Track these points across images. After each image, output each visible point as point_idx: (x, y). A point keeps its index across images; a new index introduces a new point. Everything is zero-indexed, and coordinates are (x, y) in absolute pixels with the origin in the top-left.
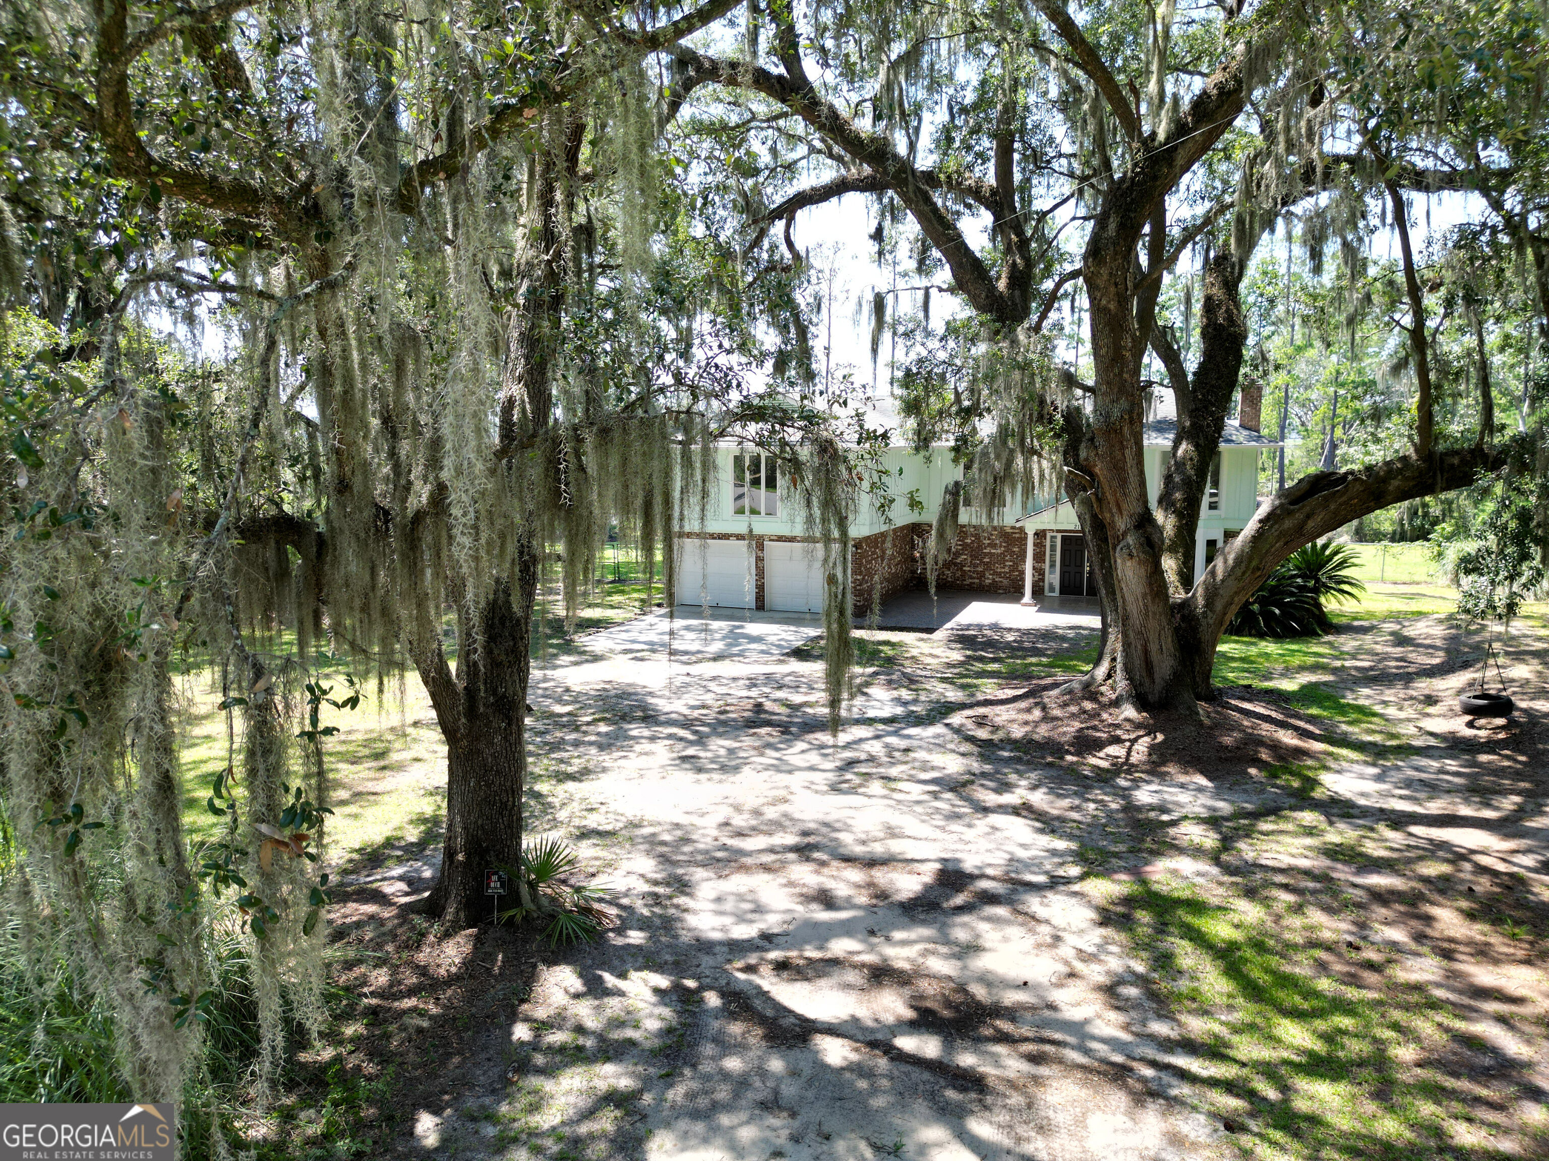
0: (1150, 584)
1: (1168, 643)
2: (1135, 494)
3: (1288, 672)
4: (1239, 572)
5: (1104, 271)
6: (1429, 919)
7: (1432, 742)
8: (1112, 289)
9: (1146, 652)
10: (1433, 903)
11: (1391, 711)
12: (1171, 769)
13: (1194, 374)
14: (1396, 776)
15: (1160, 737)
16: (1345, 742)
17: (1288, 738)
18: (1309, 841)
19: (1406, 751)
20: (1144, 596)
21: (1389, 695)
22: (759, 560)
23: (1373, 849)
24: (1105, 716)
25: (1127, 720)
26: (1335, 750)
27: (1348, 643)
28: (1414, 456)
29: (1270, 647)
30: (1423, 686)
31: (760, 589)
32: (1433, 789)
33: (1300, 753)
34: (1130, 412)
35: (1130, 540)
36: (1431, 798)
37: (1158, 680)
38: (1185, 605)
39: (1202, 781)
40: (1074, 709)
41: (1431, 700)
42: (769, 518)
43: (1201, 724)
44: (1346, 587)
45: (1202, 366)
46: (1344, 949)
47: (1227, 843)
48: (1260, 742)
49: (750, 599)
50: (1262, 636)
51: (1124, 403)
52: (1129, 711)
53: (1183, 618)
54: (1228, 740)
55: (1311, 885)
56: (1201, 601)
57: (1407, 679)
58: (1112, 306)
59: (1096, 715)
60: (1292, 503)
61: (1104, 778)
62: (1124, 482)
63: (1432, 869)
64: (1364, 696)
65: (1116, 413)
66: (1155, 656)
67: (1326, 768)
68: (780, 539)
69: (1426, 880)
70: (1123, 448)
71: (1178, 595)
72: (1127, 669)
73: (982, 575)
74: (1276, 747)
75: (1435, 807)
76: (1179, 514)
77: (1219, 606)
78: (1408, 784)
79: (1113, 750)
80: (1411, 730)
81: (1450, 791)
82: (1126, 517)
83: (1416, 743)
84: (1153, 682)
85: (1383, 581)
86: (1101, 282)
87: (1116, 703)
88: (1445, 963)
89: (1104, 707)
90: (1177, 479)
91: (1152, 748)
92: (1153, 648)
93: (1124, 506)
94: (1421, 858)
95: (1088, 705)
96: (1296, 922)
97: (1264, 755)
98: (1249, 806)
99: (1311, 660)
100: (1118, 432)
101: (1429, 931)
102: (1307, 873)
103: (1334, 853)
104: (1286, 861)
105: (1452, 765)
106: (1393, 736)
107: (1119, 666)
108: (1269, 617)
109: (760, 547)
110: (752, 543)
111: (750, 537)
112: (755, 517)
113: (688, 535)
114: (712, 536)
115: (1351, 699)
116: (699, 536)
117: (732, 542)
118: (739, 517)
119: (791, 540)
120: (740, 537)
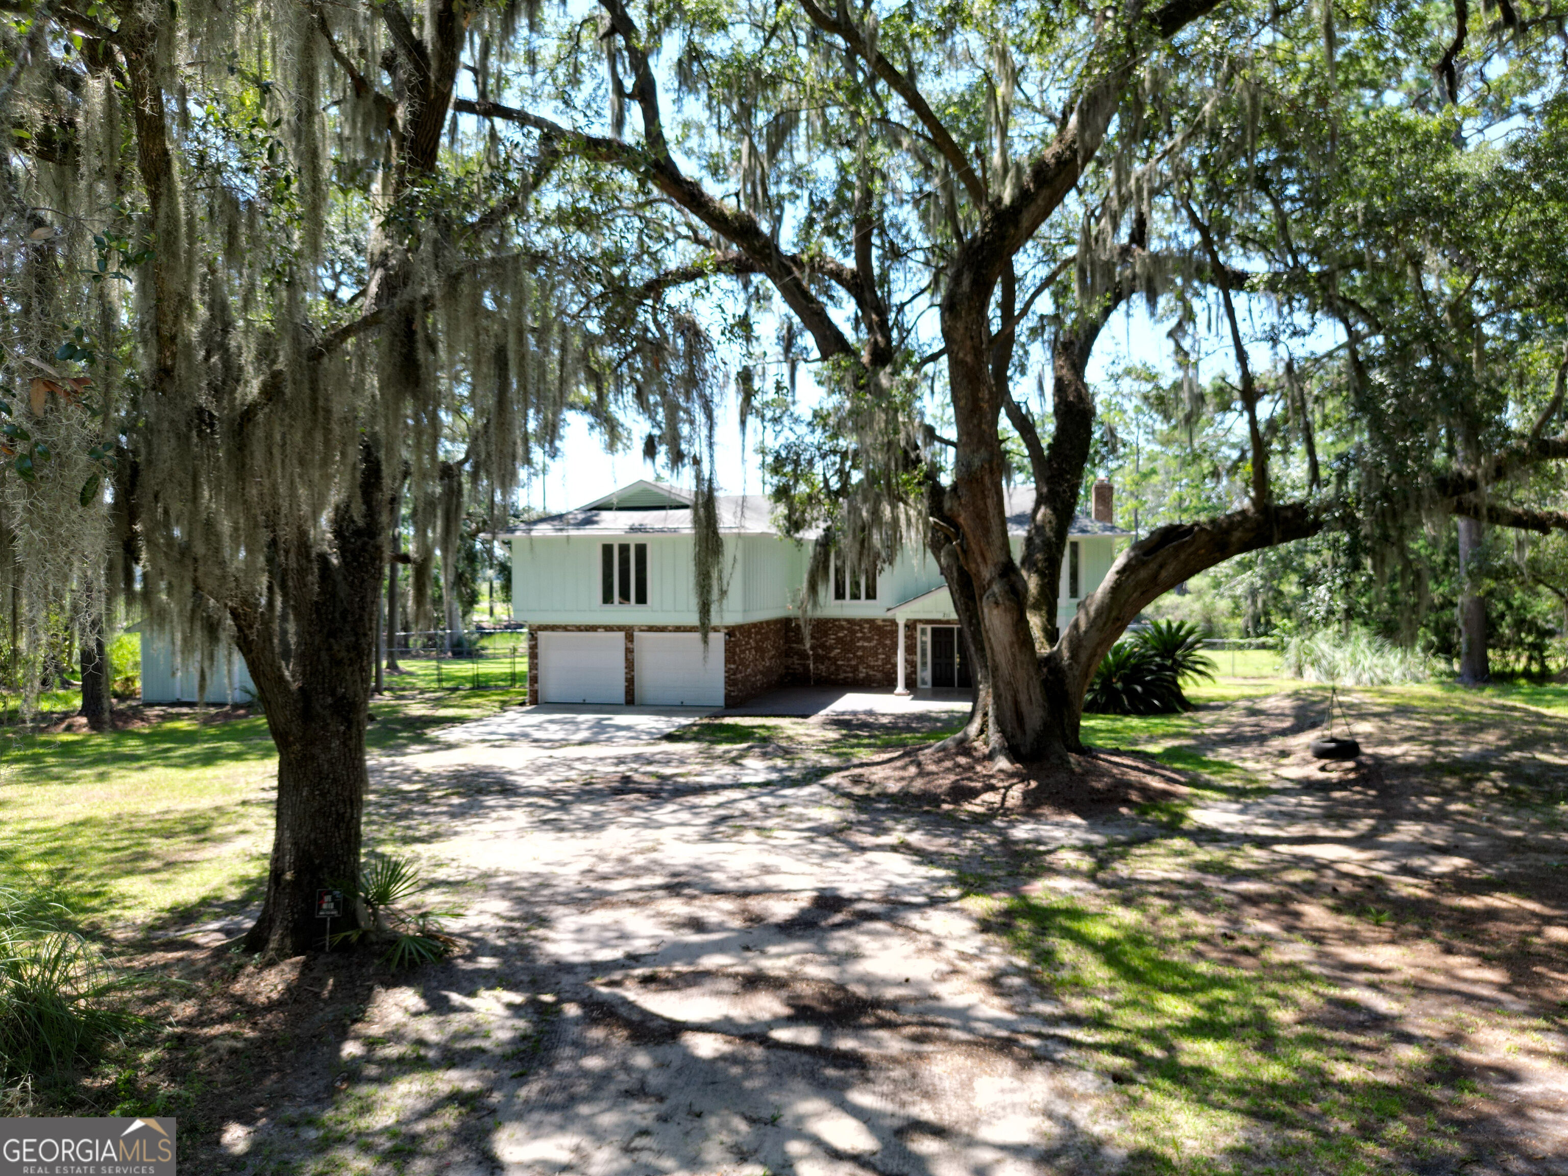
0: (1017, 633)
1: (1037, 693)
2: (998, 542)
3: (1152, 739)
4: (1100, 623)
5: (960, 325)
6: (1298, 915)
7: (1289, 785)
8: (969, 343)
9: (1016, 703)
10: (1300, 902)
11: (1250, 765)
12: (1046, 810)
14: (1257, 810)
15: (1033, 784)
16: (1208, 786)
17: (1155, 783)
18: (1180, 860)
19: (1264, 791)
20: (1012, 645)
21: (1247, 752)
22: (629, 651)
23: (1239, 863)
24: (979, 768)
25: (1001, 771)
26: (1200, 792)
27: (1206, 717)
28: (1252, 510)
29: (1135, 722)
30: (1277, 744)
31: (630, 681)
32: (1292, 817)
33: (1166, 794)
34: (990, 462)
35: (996, 588)
36: (1291, 824)
37: (1029, 731)
38: (1051, 659)
39: (1075, 819)
40: (948, 764)
41: (1284, 754)
42: (641, 607)
43: (1072, 772)
44: (1200, 667)
45: (1056, 439)
46: (1219, 940)
47: (1102, 864)
48: (1129, 785)
49: (619, 694)
50: (1126, 713)
51: (983, 453)
52: (1003, 763)
53: (1051, 671)
54: (1099, 785)
55: (1184, 892)
56: (1066, 654)
57: (1262, 739)
58: (969, 359)
59: (971, 768)
60: (1146, 554)
61: (981, 821)
62: (987, 531)
63: (1296, 876)
64: (1224, 754)
65: (977, 463)
66: (1025, 707)
67: (1195, 806)
68: (651, 629)
69: (1294, 885)
70: (984, 497)
71: (1043, 649)
72: (999, 721)
73: (855, 669)
74: (1144, 789)
75: (1296, 830)
76: (1041, 574)
77: (1083, 657)
78: (1269, 815)
79: (989, 797)
80: (1269, 777)
81: (1308, 818)
82: (991, 567)
83: (1274, 786)
84: (1024, 732)
86: (958, 336)
87: (990, 757)
88: (1316, 947)
89: (978, 761)
90: (1037, 541)
91: (1026, 794)
92: (1023, 698)
93: (989, 555)
94: (1285, 869)
95: (962, 760)
96: (1173, 921)
97: (1134, 796)
98: (1121, 838)
99: (1172, 730)
100: (980, 481)
101: (1299, 924)
102: (1180, 883)
103: (1203, 867)
104: (1159, 875)
105: (1307, 800)
106: (1251, 781)
107: (991, 720)
108: (1131, 694)
109: (630, 638)
110: (622, 634)
111: (620, 628)
112: (625, 607)
113: (553, 628)
114: (579, 629)
115: (1210, 756)
116: (565, 628)
117: (601, 634)
118: (608, 607)
119: (663, 629)
120: (609, 628)
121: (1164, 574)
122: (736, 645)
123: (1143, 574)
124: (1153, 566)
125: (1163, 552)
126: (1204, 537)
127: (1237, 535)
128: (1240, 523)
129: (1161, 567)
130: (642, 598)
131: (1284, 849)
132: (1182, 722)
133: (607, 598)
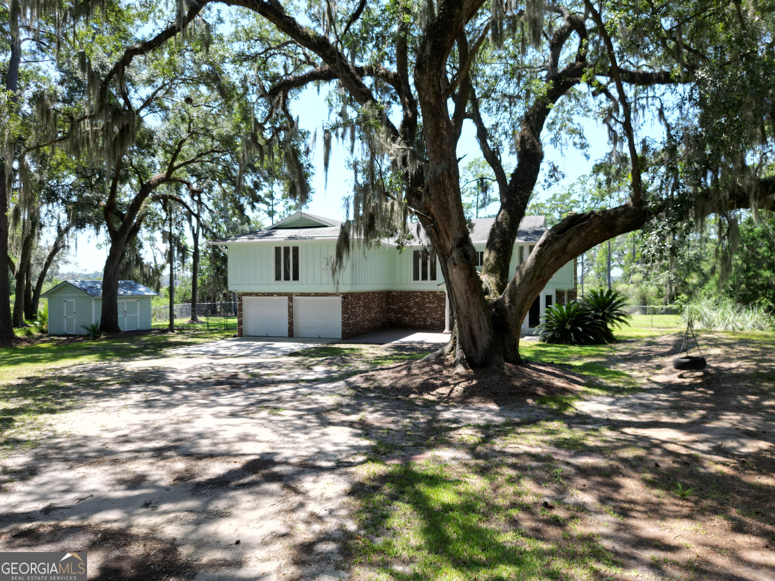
0: (469, 284)
1: (485, 324)
2: (455, 223)
3: (580, 358)
4: (529, 279)
5: (425, 78)
6: (617, 487)
7: (655, 386)
8: (431, 90)
9: (471, 330)
10: (624, 476)
11: (635, 373)
12: (475, 400)
13: (512, 175)
14: (624, 403)
15: (474, 382)
16: (598, 386)
17: (559, 383)
18: (548, 438)
19: (635, 390)
20: (466, 292)
21: (636, 366)
22: (290, 307)
23: (591, 442)
24: (445, 372)
25: (457, 374)
26: (590, 390)
27: (621, 346)
28: (631, 204)
29: (575, 348)
30: (657, 361)
31: (291, 324)
32: (647, 408)
33: (564, 390)
34: (448, 170)
35: (454, 255)
36: (645, 413)
37: (480, 349)
38: (498, 304)
39: (493, 406)
40: (427, 369)
41: (659, 367)
42: (296, 282)
43: (504, 374)
44: (622, 318)
45: (517, 171)
46: (539, 510)
47: (486, 439)
48: (540, 384)
49: (285, 332)
50: (573, 344)
51: (444, 164)
52: (460, 369)
53: (497, 310)
54: (517, 384)
55: (534, 464)
56: (507, 300)
57: (648, 358)
58: (432, 101)
59: (440, 371)
60: (559, 233)
61: (429, 405)
62: (448, 217)
63: (629, 453)
64: (621, 367)
65: (439, 171)
66: (477, 333)
67: (580, 399)
68: (302, 295)
69: (624, 461)
70: (446, 194)
71: (493, 297)
72: (461, 343)
74: (549, 388)
75: (645, 418)
76: (498, 251)
77: (518, 301)
78: (631, 406)
79: (444, 390)
80: (645, 381)
81: (659, 408)
82: (452, 241)
83: (644, 387)
84: (477, 349)
85: (652, 327)
86: (424, 86)
87: (454, 366)
88: (620, 520)
89: (446, 367)
91: (466, 389)
92: (475, 327)
93: (450, 233)
94: (624, 446)
95: (436, 367)
96: (510, 489)
97: (540, 391)
98: (517, 420)
99: (594, 353)
100: (442, 183)
101: (616, 496)
102: (534, 457)
103: (559, 444)
104: (524, 448)
105: (663, 396)
106: (631, 383)
107: (458, 341)
108: (577, 333)
109: (291, 300)
110: (286, 298)
111: (285, 294)
112: (287, 282)
113: (250, 294)
114: (264, 294)
115: (612, 368)
116: (257, 294)
117: (275, 298)
118: (278, 282)
119: (308, 295)
120: (279, 294)
121: (570, 246)
122: (348, 303)
123: (556, 246)
124: (563, 241)
125: (570, 232)
126: (597, 221)
127: (621, 220)
128: (623, 212)
129: (569, 241)
130: (296, 278)
131: (629, 430)
132: (604, 349)
133: (278, 278)
